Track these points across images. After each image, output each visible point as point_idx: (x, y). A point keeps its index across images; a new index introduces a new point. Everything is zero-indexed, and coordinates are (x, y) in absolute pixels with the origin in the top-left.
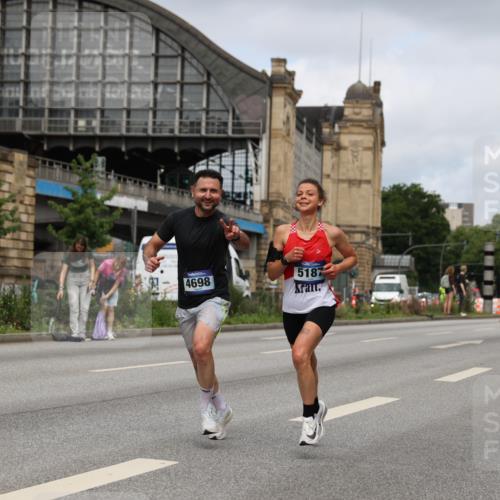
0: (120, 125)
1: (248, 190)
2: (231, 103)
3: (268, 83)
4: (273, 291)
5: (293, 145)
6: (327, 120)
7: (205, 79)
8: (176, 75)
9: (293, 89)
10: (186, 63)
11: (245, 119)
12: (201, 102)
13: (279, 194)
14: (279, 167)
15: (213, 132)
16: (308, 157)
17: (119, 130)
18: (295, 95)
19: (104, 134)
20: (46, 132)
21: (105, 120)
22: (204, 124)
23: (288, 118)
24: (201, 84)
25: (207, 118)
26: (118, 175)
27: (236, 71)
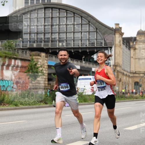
0: (71, 44)
1: (109, 62)
2: (103, 37)
3: (114, 31)
4: (117, 91)
5: (121, 48)
6: (131, 41)
7: (96, 30)
8: (87, 29)
9: (121, 32)
10: (90, 26)
11: (107, 42)
12: (95, 37)
13: (118, 63)
14: (118, 55)
15: (98, 46)
16: (126, 52)
17: (71, 46)
18: (122, 34)
19: (67, 47)
20: (50, 47)
21: (67, 43)
22: (95, 43)
23: (120, 41)
24: (94, 32)
25: (97, 42)
26: (71, 59)
27: (105, 28)
